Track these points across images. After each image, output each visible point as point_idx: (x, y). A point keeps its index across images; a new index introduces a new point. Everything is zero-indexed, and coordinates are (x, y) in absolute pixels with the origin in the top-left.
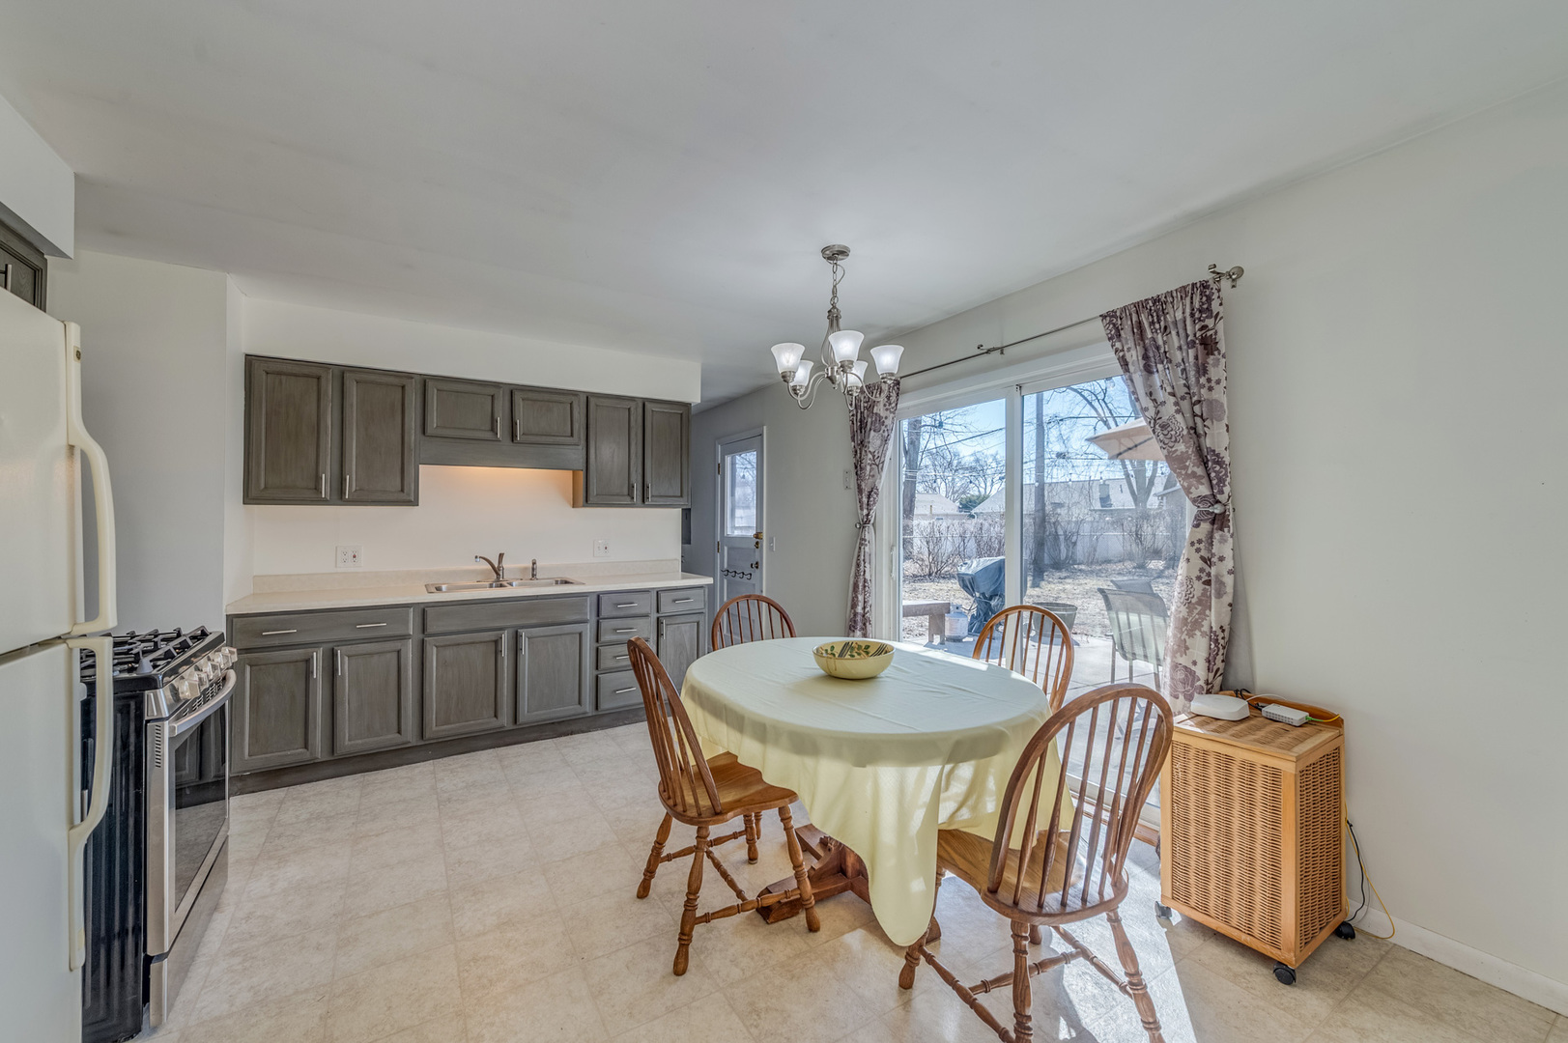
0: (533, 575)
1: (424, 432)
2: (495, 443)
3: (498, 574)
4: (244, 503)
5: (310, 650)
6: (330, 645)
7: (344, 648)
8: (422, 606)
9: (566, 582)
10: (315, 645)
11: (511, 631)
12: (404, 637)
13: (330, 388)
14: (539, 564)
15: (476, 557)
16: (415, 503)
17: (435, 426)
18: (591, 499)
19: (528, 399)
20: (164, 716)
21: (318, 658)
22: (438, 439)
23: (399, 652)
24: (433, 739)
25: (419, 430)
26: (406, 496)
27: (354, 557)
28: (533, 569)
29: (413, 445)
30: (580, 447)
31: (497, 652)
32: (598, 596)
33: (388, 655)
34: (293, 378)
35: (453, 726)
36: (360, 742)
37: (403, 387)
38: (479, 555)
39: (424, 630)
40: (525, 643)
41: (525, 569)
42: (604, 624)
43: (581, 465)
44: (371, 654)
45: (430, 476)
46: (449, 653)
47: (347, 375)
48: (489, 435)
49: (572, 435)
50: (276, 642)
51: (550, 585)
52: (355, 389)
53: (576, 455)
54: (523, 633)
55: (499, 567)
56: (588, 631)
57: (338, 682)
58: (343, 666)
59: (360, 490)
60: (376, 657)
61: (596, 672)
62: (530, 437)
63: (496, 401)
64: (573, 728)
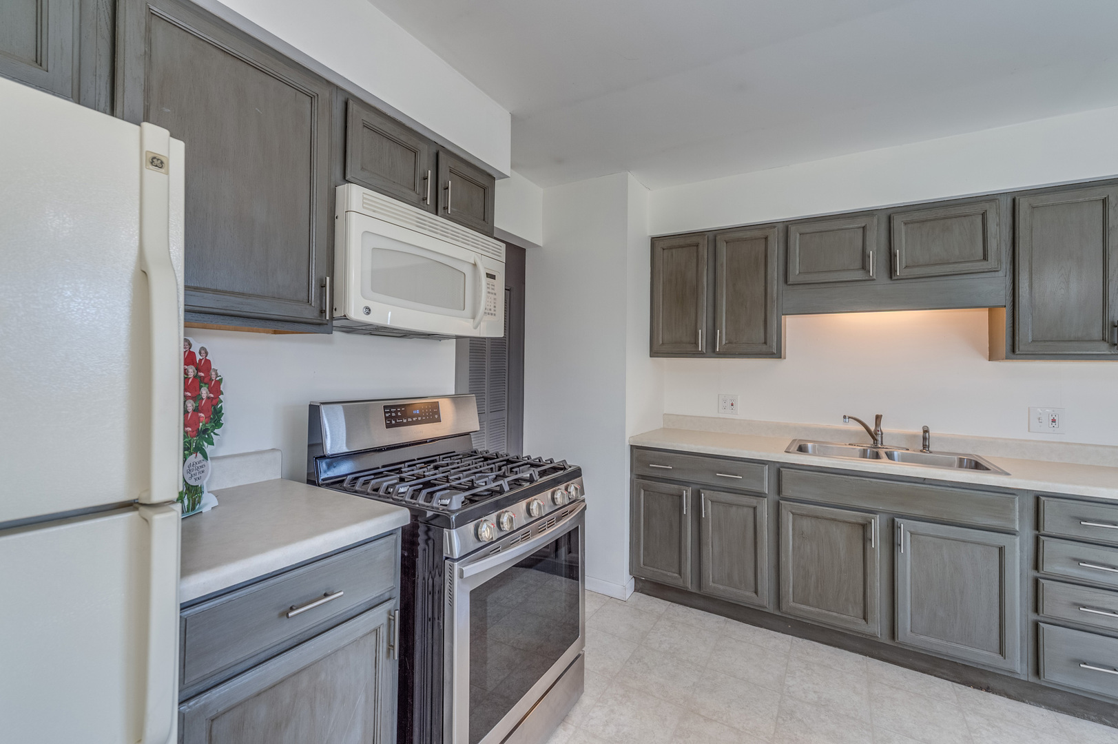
0: (924, 446)
1: (786, 281)
2: (868, 283)
3: (875, 439)
4: (651, 356)
5: (683, 487)
6: (698, 487)
7: (708, 492)
8: (778, 465)
9: (977, 466)
10: (686, 483)
11: (885, 517)
12: (760, 495)
13: (704, 252)
14: (933, 432)
15: (845, 417)
16: (777, 354)
17: (797, 272)
18: (1021, 347)
19: (912, 222)
20: (455, 558)
21: (687, 494)
22: (801, 286)
23: (755, 508)
24: (790, 614)
25: (782, 278)
26: (771, 349)
27: (732, 405)
28: (924, 439)
29: (775, 295)
30: (1001, 274)
31: (866, 540)
32: (1037, 499)
33: (745, 510)
34: (680, 249)
35: (811, 609)
36: (721, 587)
37: (766, 238)
38: (847, 415)
39: (779, 491)
40: (905, 538)
41: (913, 437)
42: (1049, 546)
43: (1003, 296)
44: (731, 505)
45: (794, 327)
46: (806, 524)
47: (718, 238)
48: (859, 275)
49: (985, 258)
50: (660, 474)
51: (949, 465)
52: (725, 249)
53: (997, 286)
54: (903, 524)
55: (876, 431)
56: (1019, 551)
57: (704, 523)
58: (708, 510)
59: (729, 343)
60: (734, 509)
61: (1033, 617)
62: (916, 269)
63: (868, 233)
64: (993, 683)
